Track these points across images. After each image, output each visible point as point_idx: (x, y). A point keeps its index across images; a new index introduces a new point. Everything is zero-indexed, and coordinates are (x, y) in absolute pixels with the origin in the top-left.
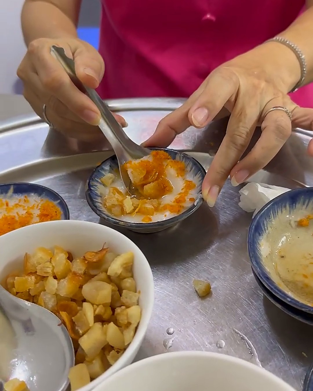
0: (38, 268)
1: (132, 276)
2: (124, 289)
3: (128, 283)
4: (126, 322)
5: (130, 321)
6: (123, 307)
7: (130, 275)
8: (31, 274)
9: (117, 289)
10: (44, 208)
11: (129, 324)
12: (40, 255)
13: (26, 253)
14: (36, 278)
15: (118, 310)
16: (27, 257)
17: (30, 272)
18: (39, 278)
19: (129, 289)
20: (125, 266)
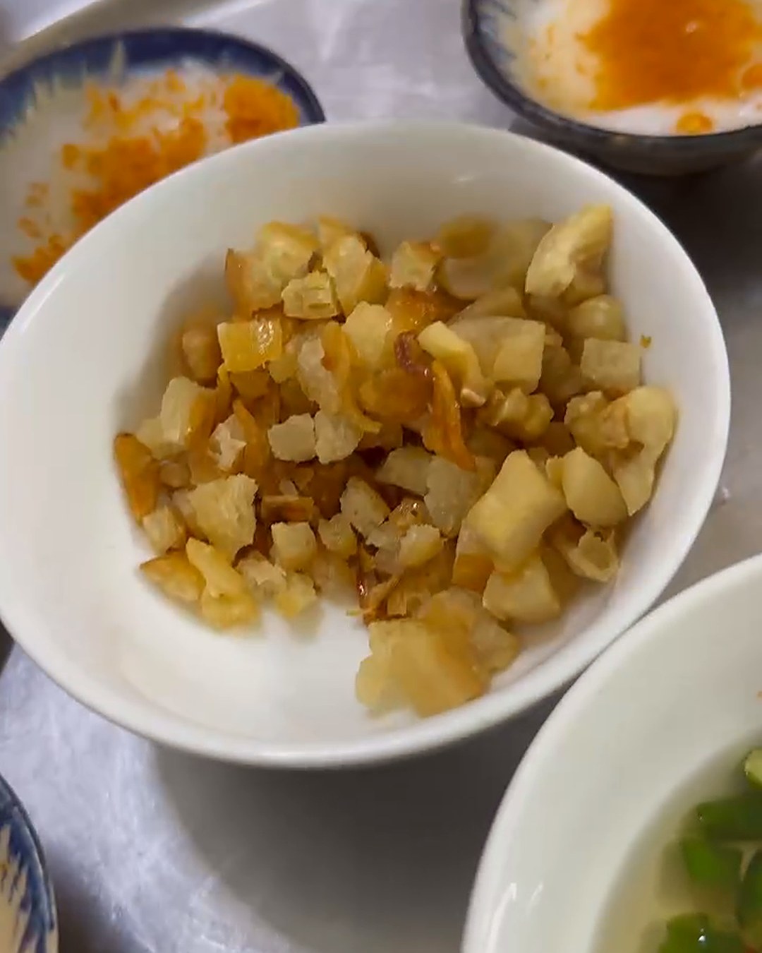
0: (287, 294)
1: (607, 291)
2: (587, 338)
3: (597, 312)
4: (626, 440)
5: (637, 438)
6: (596, 395)
7: (597, 286)
8: (263, 313)
9: (560, 340)
10: (237, 102)
11: (636, 447)
12: (279, 244)
13: (230, 252)
14: (283, 325)
15: (581, 406)
16: (234, 263)
17: (256, 309)
18: (289, 325)
19: (603, 335)
20: (581, 258)
